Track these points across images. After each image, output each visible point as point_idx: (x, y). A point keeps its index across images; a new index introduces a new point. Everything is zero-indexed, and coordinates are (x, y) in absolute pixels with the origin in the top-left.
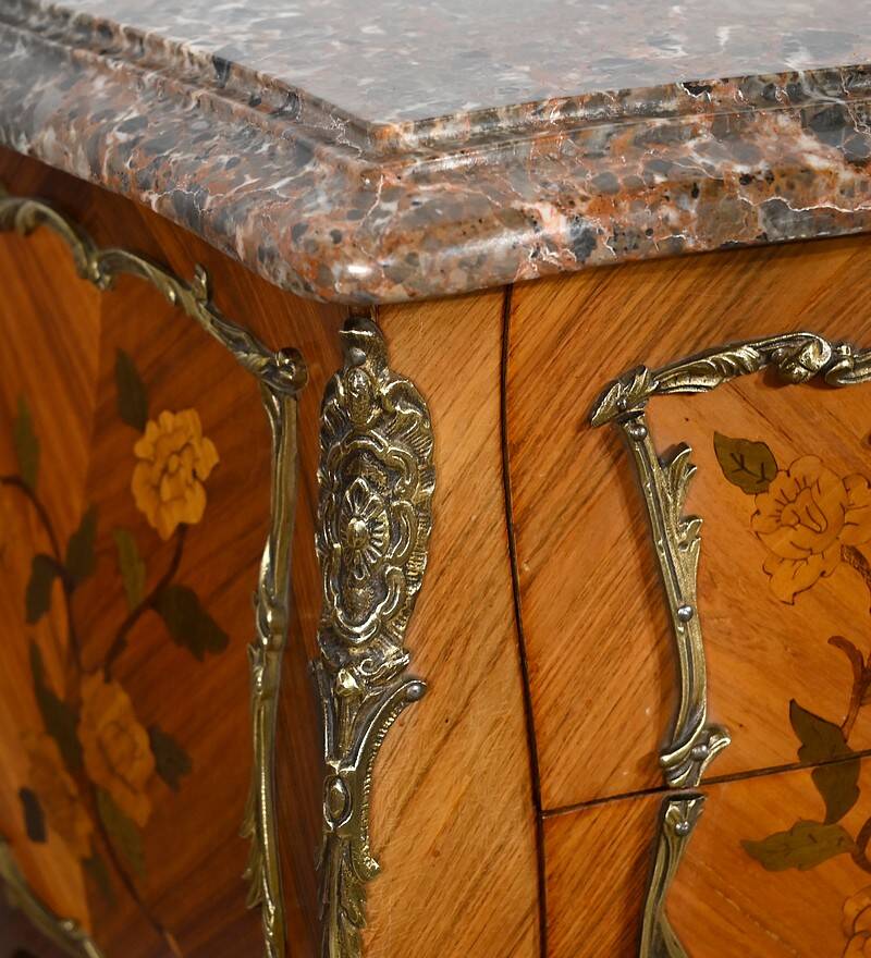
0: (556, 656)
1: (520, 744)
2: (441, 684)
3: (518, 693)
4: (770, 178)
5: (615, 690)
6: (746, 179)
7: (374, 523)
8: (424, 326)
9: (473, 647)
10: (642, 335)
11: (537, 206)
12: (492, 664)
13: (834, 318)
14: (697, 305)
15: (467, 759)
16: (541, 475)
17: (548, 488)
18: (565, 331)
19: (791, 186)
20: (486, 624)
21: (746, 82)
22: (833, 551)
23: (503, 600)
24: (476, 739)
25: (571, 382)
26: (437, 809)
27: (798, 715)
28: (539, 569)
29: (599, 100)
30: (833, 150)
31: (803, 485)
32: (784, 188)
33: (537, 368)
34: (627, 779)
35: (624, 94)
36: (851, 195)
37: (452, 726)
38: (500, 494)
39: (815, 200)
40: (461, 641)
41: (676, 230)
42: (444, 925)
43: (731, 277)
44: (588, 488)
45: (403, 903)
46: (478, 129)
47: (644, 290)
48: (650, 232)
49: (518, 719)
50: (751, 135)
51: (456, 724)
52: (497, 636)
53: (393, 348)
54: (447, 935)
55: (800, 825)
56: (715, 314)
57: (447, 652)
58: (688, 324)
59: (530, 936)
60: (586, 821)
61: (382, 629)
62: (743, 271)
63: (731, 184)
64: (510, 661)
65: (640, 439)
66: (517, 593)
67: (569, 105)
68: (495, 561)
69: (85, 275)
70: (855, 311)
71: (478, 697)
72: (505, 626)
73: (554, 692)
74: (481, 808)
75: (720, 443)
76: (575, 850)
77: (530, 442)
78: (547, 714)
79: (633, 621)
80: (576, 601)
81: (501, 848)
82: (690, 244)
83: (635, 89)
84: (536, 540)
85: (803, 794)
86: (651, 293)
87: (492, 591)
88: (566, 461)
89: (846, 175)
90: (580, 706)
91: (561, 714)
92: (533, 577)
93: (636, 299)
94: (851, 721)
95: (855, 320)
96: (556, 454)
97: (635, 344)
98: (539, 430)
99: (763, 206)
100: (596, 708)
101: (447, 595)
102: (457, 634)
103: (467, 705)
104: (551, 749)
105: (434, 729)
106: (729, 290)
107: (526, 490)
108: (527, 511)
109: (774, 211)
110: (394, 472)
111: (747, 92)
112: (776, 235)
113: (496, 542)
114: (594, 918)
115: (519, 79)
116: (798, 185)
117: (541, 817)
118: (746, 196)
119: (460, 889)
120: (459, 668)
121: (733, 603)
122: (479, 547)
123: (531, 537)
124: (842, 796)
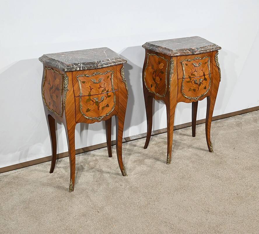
0: (179, 72)
3: (177, 74)
6: (186, 52)
7: (172, 66)
8: (174, 58)
12: (176, 72)
14: (184, 58)
19: (188, 53)
21: (186, 49)
22: (190, 69)
26: (174, 78)
27: (189, 76)
31: (189, 66)
33: (178, 60)
34: (182, 78)
44: (180, 65)
45: (172, 82)
51: (175, 75)
54: (174, 84)
55: (189, 81)
57: (174, 72)
59: (177, 85)
60: (180, 80)
69: (157, 57)
75: (185, 64)
79: (182, 71)
80: (180, 70)
81: (176, 81)
85: (189, 79)
87: (176, 69)
89: (190, 52)
90: (180, 74)
92: (178, 69)
98: (178, 63)
101: (174, 69)
104: (178, 76)
107: (178, 65)
113: (176, 67)
115: (177, 49)
117: (178, 79)
121: (186, 71)
123: (178, 67)
124: (191, 80)
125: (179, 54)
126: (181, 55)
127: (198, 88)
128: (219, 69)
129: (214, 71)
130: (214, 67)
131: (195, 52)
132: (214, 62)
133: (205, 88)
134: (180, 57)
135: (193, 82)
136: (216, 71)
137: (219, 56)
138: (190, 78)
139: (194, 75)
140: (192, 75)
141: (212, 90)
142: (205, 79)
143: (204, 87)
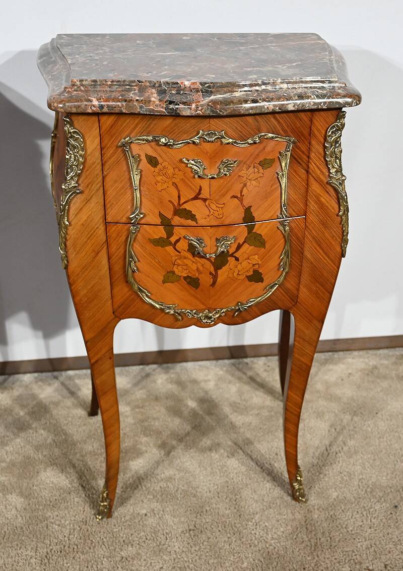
0: (111, 192)
1: (103, 208)
2: (86, 192)
3: (103, 198)
4: (142, 101)
5: (122, 201)
6: (137, 100)
7: (71, 157)
8: (81, 120)
9: (93, 186)
10: (129, 130)
11: (93, 99)
12: (98, 190)
13: (170, 134)
14: (139, 126)
15: (90, 208)
16: (109, 155)
17: (110, 158)
18: (112, 127)
19: (145, 103)
20: (96, 182)
21: (150, 82)
22: (171, 183)
23: (100, 178)
24: (93, 205)
25: (114, 137)
26: (83, 217)
27: (161, 215)
28: (108, 174)
29: (119, 81)
30: (158, 97)
31: (164, 168)
32: (144, 103)
33: (107, 133)
34: (124, 220)
35: (124, 81)
36: (157, 106)
37: (88, 201)
38: (100, 157)
39: (150, 106)
40: (91, 185)
41: (121, 108)
42: (85, 240)
43: (146, 121)
44: (119, 160)
45: (76, 233)
46: (93, 83)
47: (128, 121)
48: (115, 107)
49: (103, 203)
50: (145, 93)
51: (89, 200)
52: (99, 185)
53: (74, 123)
54: (86, 242)
55: (161, 238)
56: (144, 129)
57: (88, 186)
58: (138, 130)
59: (105, 247)
60: (116, 227)
61: (72, 178)
62: (149, 120)
63: (134, 100)
64: (101, 191)
65: (127, 151)
66: (103, 178)
67: (113, 81)
68: (99, 170)
70: (175, 133)
71: (94, 196)
72: (101, 184)
73: (109, 199)
74: (93, 219)
75: (147, 156)
76: (113, 231)
77: (106, 148)
78: (108, 203)
79: (127, 188)
80: (115, 182)
81: (97, 228)
82: (124, 111)
83: (127, 80)
84: (107, 168)
85: (161, 232)
86: (130, 122)
87: (98, 176)
88: (114, 153)
89: (157, 102)
90: (115, 203)
91: (111, 203)
92: (106, 176)
93: (126, 122)
94: (172, 218)
95: (175, 135)
96: (112, 151)
97: (128, 132)
98: (108, 146)
99: (139, 106)
100: (118, 204)
101: (88, 175)
102: (90, 183)
103: (91, 197)
104: (108, 210)
105: (84, 201)
106: (146, 124)
107: (105, 158)
108: (106, 162)
109: (141, 107)
110: (74, 147)
111: (150, 84)
112: (142, 112)
113: (99, 167)
114: (118, 247)
116: (147, 103)
117: (106, 224)
118: (136, 103)
119: (89, 233)
120: (90, 190)
121: (148, 189)
122: (95, 167)
123: (106, 167)
124: (170, 234)
125: (95, 103)
126: (105, 110)
127: (215, 277)
128: (341, 199)
129: (313, 206)
130: (315, 187)
131: (184, 103)
132: (316, 165)
133: (256, 277)
134: (112, 119)
135: (183, 245)
136: (322, 206)
137: (347, 138)
138: (167, 224)
139: (190, 215)
140: (179, 212)
141: (303, 289)
142: (255, 239)
143: (251, 273)
